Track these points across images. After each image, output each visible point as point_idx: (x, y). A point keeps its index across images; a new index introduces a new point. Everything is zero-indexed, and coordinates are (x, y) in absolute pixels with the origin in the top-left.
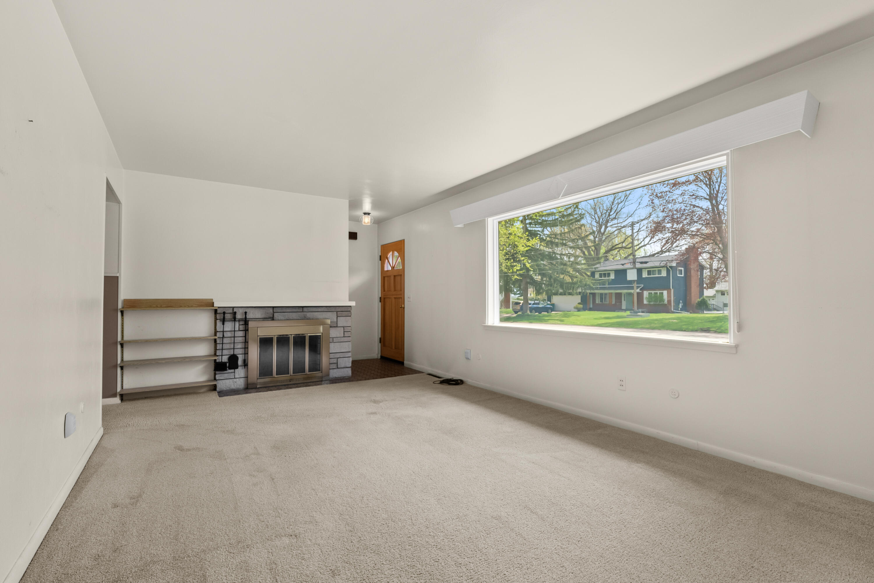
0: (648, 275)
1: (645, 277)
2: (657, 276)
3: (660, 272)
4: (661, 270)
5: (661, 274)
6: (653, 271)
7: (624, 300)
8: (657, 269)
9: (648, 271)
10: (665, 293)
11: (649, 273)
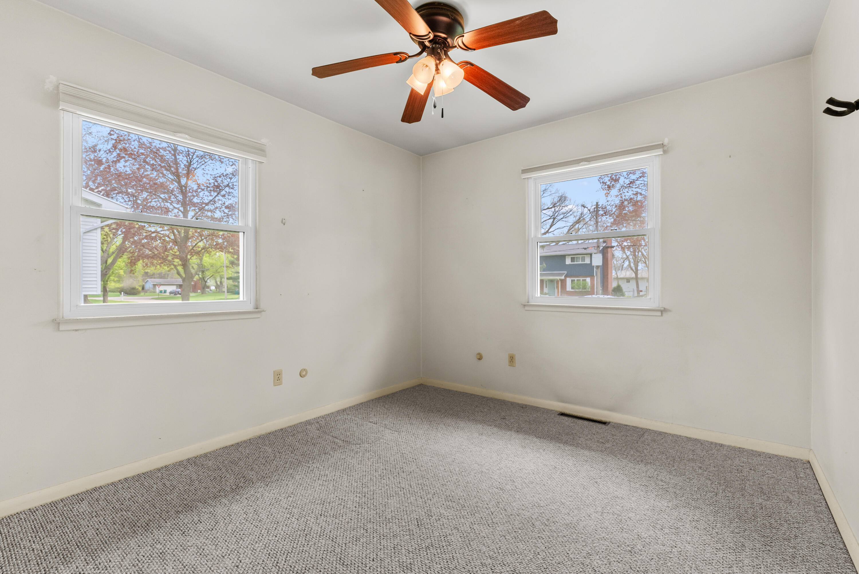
0: (571, 262)
1: (568, 264)
2: (580, 263)
3: (583, 259)
4: (585, 257)
5: (585, 261)
6: (576, 257)
7: (546, 287)
8: (581, 256)
9: (571, 258)
10: (588, 280)
11: (573, 260)
